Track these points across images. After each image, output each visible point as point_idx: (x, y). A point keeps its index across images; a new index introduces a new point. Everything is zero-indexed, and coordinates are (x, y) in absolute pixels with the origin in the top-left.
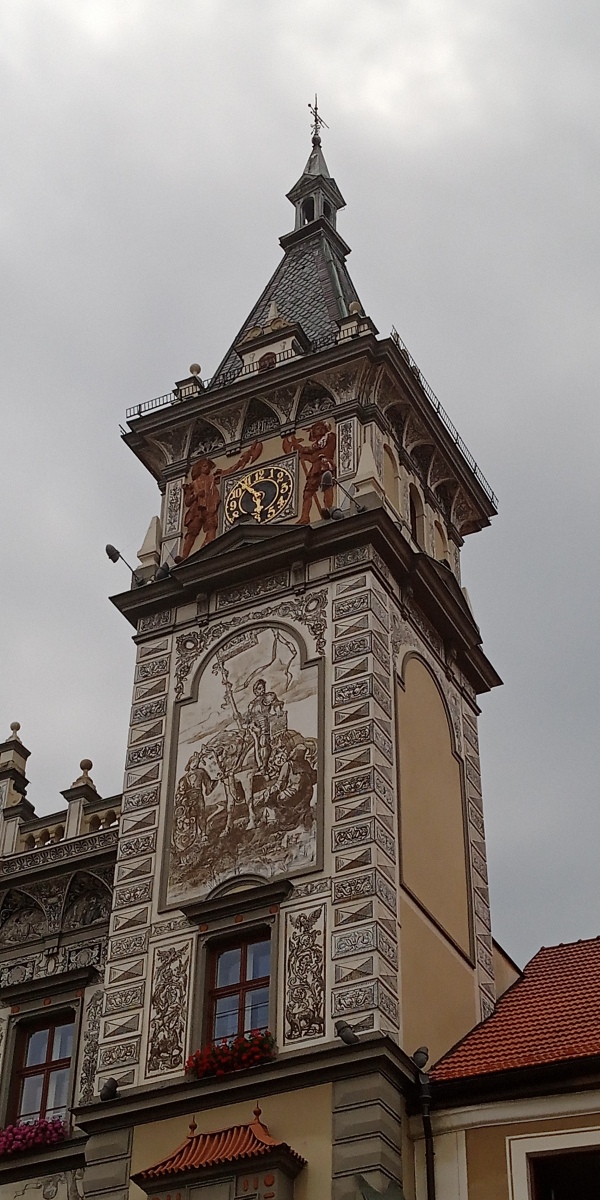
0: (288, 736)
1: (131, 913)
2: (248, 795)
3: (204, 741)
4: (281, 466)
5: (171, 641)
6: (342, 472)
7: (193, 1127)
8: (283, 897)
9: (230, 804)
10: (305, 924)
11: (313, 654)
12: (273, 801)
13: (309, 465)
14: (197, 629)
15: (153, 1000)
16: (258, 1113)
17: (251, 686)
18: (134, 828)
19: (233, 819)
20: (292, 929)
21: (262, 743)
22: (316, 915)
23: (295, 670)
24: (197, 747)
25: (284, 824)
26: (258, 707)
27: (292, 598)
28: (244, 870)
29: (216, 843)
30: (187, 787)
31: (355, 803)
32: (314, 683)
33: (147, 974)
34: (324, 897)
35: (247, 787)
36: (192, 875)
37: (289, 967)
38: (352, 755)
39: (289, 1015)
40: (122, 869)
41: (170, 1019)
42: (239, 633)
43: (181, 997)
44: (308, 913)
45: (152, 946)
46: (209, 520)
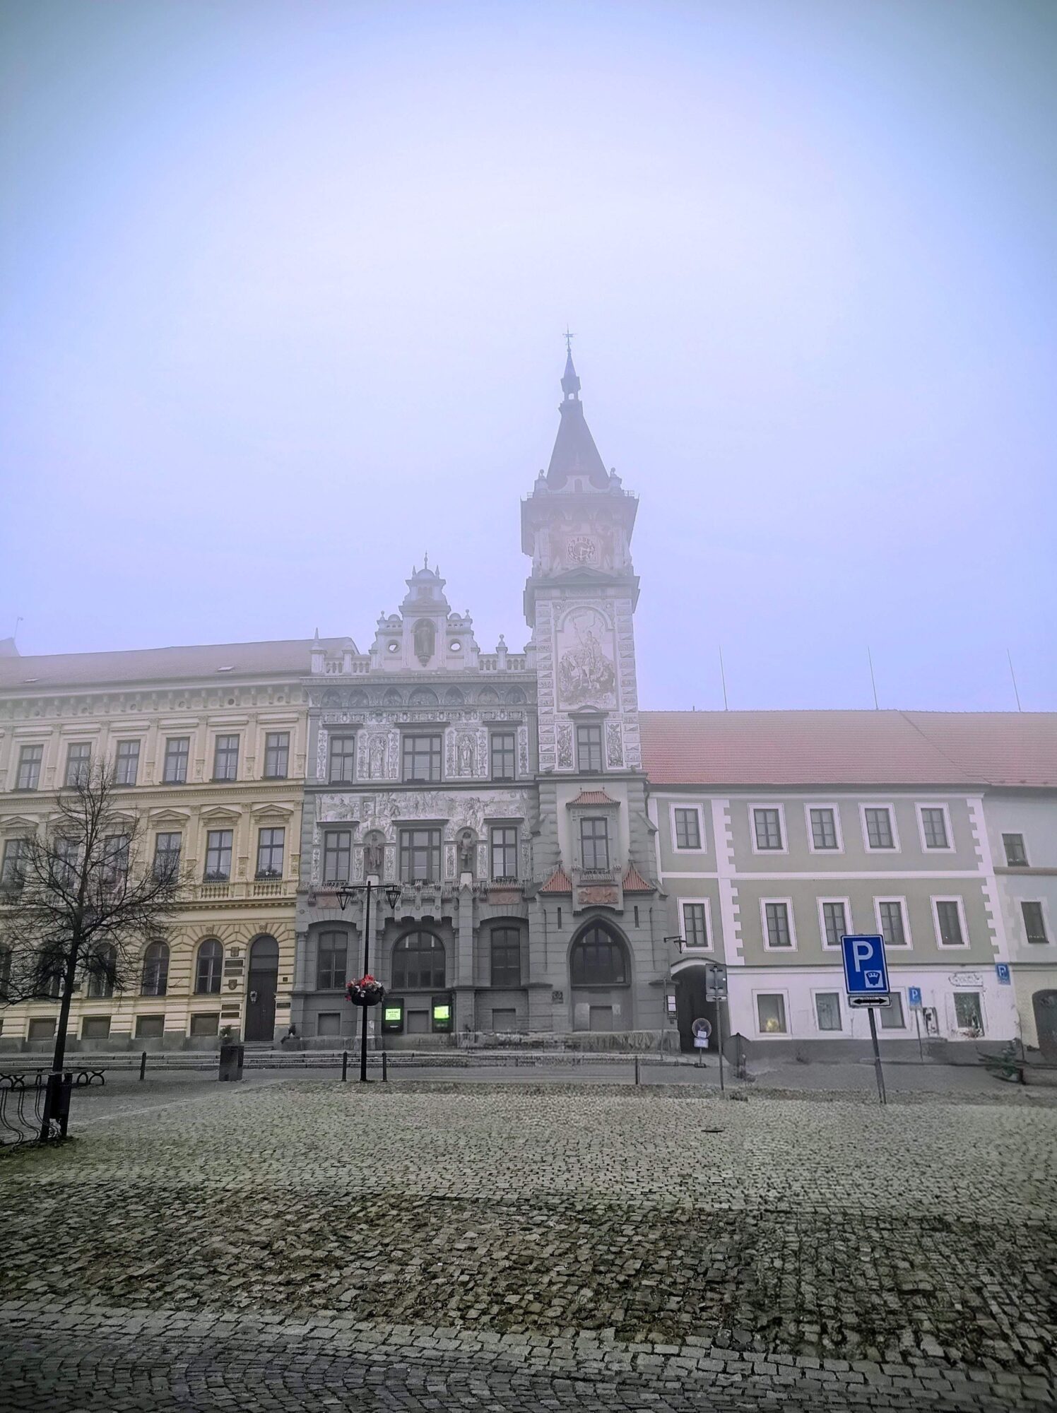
0: (602, 657)
1: (546, 709)
2: (588, 676)
3: (568, 649)
4: (590, 538)
5: (550, 603)
6: (616, 551)
7: (583, 789)
8: (605, 717)
9: (581, 677)
10: (614, 728)
11: (610, 627)
12: (598, 680)
14: (562, 601)
15: (559, 742)
16: (604, 788)
17: (586, 633)
18: (544, 677)
19: (583, 683)
20: (609, 729)
21: (592, 657)
22: (617, 726)
23: (603, 631)
24: (565, 651)
25: (603, 690)
26: (589, 642)
27: (600, 600)
28: (589, 704)
29: (577, 691)
30: (563, 666)
31: (629, 689)
32: (611, 638)
33: (556, 732)
34: (619, 720)
35: (587, 672)
36: (570, 700)
37: (609, 742)
38: (627, 670)
39: (610, 758)
40: (540, 691)
41: (566, 751)
42: (580, 608)
43: (569, 743)
44: (614, 724)
45: (556, 723)
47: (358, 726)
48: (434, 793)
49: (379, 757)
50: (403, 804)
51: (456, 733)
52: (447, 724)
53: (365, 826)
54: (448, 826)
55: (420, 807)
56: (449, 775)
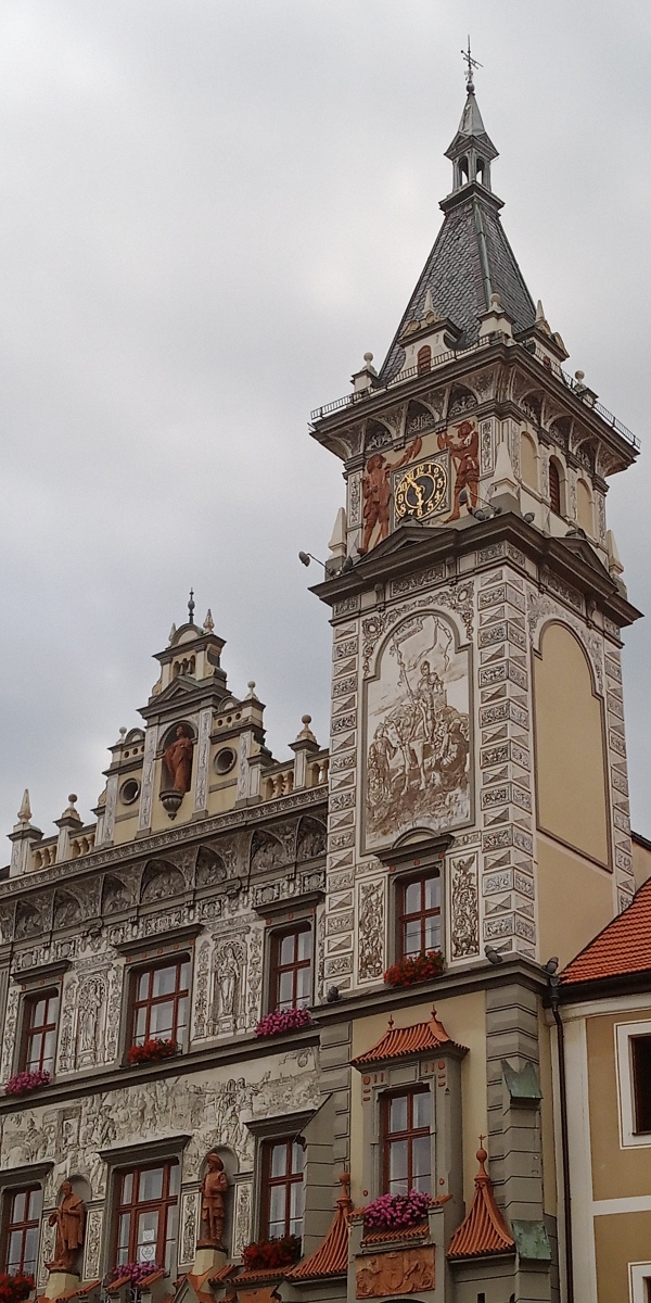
0: (447, 711)
1: (341, 855)
2: (420, 762)
3: (387, 713)
4: (437, 462)
5: (358, 624)
6: (483, 471)
7: (391, 1023)
8: (447, 846)
9: (407, 768)
10: (464, 867)
11: (463, 641)
12: (438, 767)
13: (458, 461)
14: (376, 614)
15: (360, 924)
16: (434, 1014)
17: (419, 667)
18: (340, 786)
19: (410, 780)
20: (454, 871)
21: (429, 717)
22: (471, 861)
23: (451, 653)
24: (381, 719)
25: (447, 786)
26: (425, 686)
27: (446, 589)
28: (419, 823)
29: (398, 800)
30: (376, 753)
31: (496, 770)
32: (465, 666)
33: (355, 903)
34: (475, 846)
35: (419, 754)
36: (383, 826)
37: (453, 901)
38: (494, 729)
39: (454, 939)
40: (333, 819)
41: (373, 940)
42: (409, 618)
43: (380, 922)
44: (466, 859)
45: (357, 882)
46: (382, 511)
47: (64, 966)
48: (170, 1081)
49: (92, 1021)
50: (121, 1113)
51: (212, 943)
52: (198, 930)
53: (62, 1170)
54: (191, 1149)
55: (148, 1116)
56: (198, 1037)
